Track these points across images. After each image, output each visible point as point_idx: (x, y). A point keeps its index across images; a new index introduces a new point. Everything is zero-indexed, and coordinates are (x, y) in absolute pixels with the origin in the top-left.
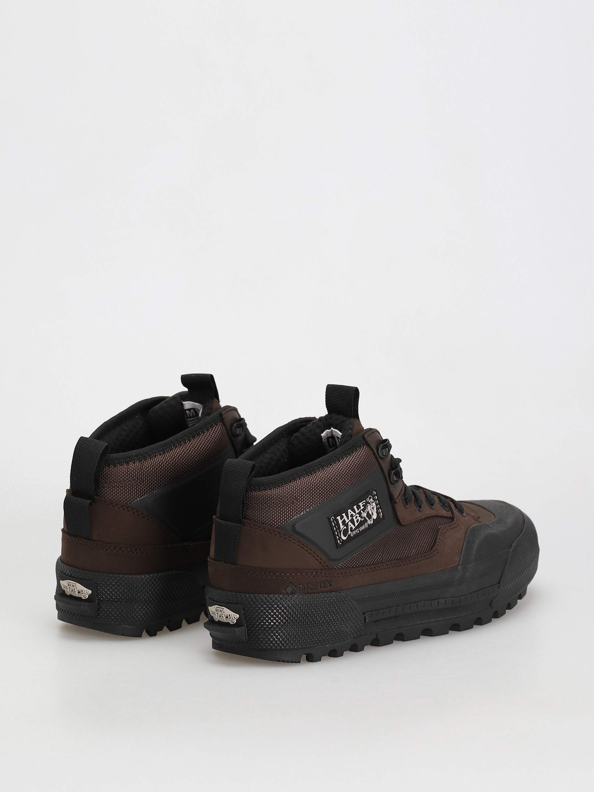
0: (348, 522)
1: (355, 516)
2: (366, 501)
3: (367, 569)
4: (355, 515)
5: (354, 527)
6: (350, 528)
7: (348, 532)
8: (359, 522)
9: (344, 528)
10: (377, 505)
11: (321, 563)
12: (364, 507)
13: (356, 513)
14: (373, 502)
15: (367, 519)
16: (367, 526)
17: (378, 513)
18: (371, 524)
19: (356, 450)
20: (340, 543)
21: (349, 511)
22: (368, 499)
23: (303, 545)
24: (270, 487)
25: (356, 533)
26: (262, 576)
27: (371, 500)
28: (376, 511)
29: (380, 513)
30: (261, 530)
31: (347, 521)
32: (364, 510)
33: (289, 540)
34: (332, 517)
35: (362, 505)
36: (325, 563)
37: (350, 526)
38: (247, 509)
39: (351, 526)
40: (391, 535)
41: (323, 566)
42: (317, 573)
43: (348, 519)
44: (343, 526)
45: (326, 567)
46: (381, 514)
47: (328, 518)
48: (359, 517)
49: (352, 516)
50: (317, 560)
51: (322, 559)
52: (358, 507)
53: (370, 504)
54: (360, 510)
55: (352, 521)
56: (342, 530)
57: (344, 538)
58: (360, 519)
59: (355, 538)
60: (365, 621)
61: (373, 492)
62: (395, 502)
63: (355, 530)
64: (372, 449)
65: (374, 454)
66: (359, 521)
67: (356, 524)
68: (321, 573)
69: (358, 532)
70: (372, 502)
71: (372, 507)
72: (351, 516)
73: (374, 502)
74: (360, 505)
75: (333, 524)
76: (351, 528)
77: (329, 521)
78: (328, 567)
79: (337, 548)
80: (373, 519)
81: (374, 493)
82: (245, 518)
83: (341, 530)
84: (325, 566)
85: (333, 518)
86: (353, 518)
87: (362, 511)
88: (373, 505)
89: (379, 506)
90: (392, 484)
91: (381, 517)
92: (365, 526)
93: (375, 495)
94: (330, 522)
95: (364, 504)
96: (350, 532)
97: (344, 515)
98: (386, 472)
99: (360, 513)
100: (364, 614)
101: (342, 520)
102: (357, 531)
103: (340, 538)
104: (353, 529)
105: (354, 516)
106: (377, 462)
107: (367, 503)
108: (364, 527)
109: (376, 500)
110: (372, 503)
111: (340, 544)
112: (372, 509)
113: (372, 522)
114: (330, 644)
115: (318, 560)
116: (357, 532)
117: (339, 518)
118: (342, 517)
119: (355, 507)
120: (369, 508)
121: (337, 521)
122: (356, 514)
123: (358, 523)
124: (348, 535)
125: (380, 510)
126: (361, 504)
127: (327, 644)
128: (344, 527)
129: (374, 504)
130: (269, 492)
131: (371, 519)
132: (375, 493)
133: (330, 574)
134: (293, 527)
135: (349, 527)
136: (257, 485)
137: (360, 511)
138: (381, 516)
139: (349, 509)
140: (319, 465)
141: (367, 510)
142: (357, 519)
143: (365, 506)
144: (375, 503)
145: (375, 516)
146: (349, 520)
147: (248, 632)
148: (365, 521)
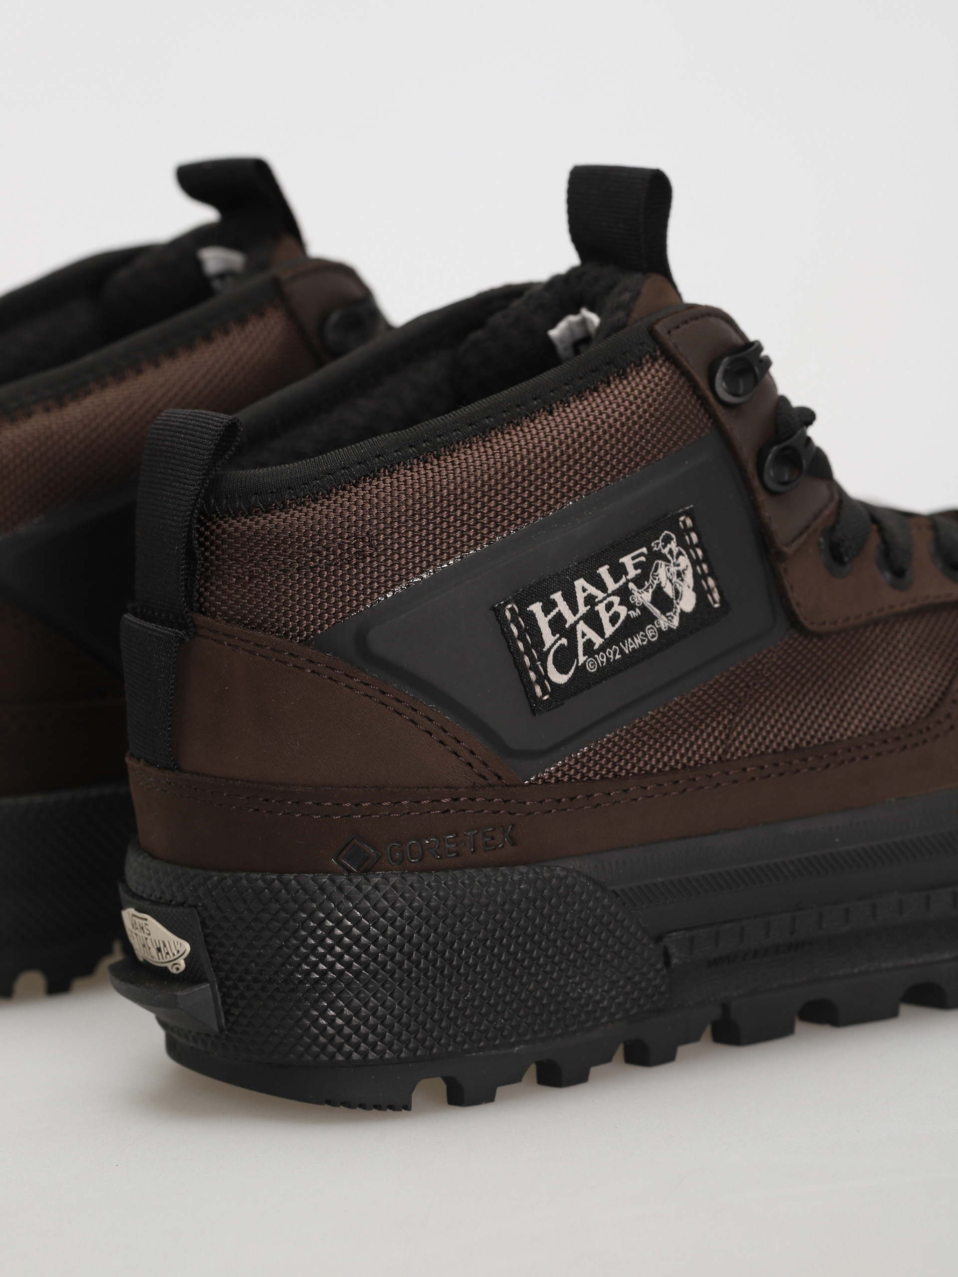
0: (577, 622)
1: (605, 602)
2: (650, 549)
3: (660, 785)
4: (604, 599)
5: (598, 641)
6: (585, 644)
7: (576, 656)
8: (620, 621)
9: (560, 642)
10: (695, 563)
11: (470, 764)
12: (639, 571)
13: (610, 591)
14: (680, 554)
15: (656, 612)
16: (653, 637)
17: (700, 592)
18: (670, 628)
19: (623, 376)
20: (544, 695)
21: (580, 583)
22: (658, 544)
23: (399, 701)
24: (283, 502)
25: (608, 659)
26: (257, 810)
27: (673, 545)
28: (692, 585)
29: (710, 591)
30: (250, 652)
31: (570, 618)
32: (639, 581)
33: (346, 686)
34: (509, 606)
35: (634, 565)
36: (486, 764)
37: (584, 635)
38: (207, 579)
39: (586, 638)
40: (763, 668)
41: (481, 776)
42: (456, 800)
43: (575, 610)
44: (554, 635)
45: (493, 780)
46: (716, 596)
47: (493, 609)
48: (620, 604)
49: (590, 600)
50: (456, 754)
51: (474, 750)
52: (618, 572)
53: (669, 561)
54: (623, 580)
55: (592, 619)
56: (549, 650)
57: (560, 679)
58: (623, 611)
59: (604, 679)
60: (667, 963)
61: (682, 518)
62: (781, 556)
63: (603, 648)
64: (685, 373)
65: (695, 387)
66: (622, 618)
67: (609, 630)
68: (473, 800)
69: (618, 657)
70: (675, 554)
71: (673, 569)
72: (585, 601)
73: (684, 552)
74: (623, 565)
75: (515, 631)
76: (589, 644)
77: (497, 617)
78: (500, 778)
79: (534, 712)
80: (679, 611)
81: (684, 522)
82: (199, 611)
83: (545, 649)
84: (486, 775)
85: (511, 610)
86: (597, 608)
87: (631, 586)
88: (678, 565)
89: (705, 567)
90: (772, 493)
91: (716, 606)
92: (646, 636)
93: (688, 531)
94: (503, 623)
95: (643, 559)
96: (582, 659)
97: (557, 597)
98: (747, 454)
99: (624, 594)
100: (659, 939)
101: (550, 617)
102: (613, 654)
103: (543, 678)
104: (596, 647)
105: (601, 601)
106: (710, 417)
107: (655, 556)
108: (643, 641)
109: (693, 547)
110: (677, 558)
111: (546, 698)
112: (675, 579)
113: (676, 623)
114: (526, 1042)
115: (458, 756)
116: (612, 656)
117: (536, 608)
118: (549, 606)
119: (604, 571)
120: (663, 574)
121: (531, 618)
122: (609, 596)
123: (617, 626)
124: (573, 668)
125: (711, 582)
126: (627, 560)
127: (512, 1045)
128: (559, 639)
129: (684, 561)
130: (278, 520)
131: (671, 613)
132: (689, 522)
133: (505, 802)
134: (361, 639)
135: (581, 642)
136: (240, 497)
137: (626, 584)
138: (715, 602)
139: (578, 578)
140: (471, 425)
141: (656, 582)
142: (611, 612)
143: (646, 570)
144: (690, 557)
145: (688, 602)
146: (578, 616)
147: (224, 1003)
148: (647, 618)
